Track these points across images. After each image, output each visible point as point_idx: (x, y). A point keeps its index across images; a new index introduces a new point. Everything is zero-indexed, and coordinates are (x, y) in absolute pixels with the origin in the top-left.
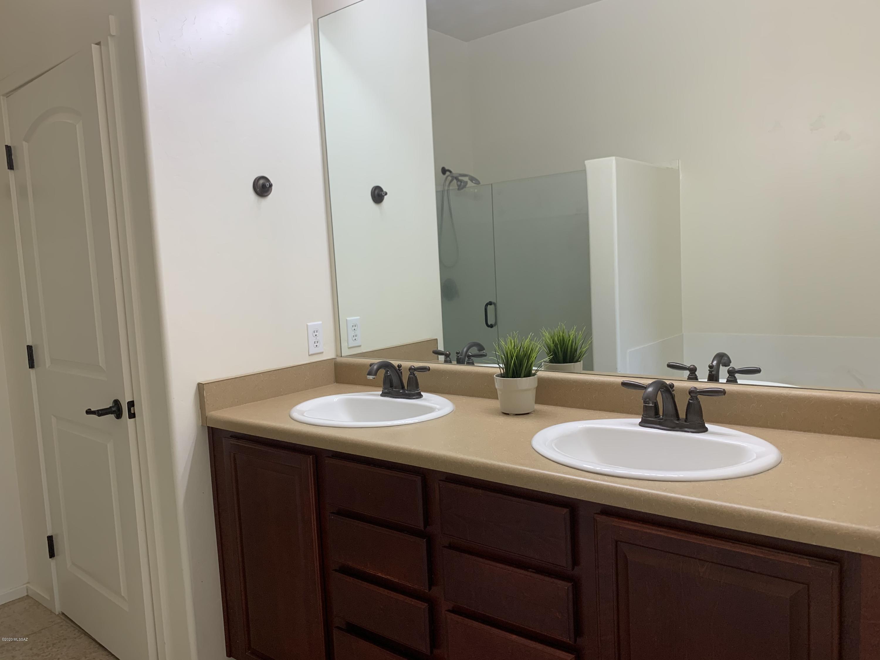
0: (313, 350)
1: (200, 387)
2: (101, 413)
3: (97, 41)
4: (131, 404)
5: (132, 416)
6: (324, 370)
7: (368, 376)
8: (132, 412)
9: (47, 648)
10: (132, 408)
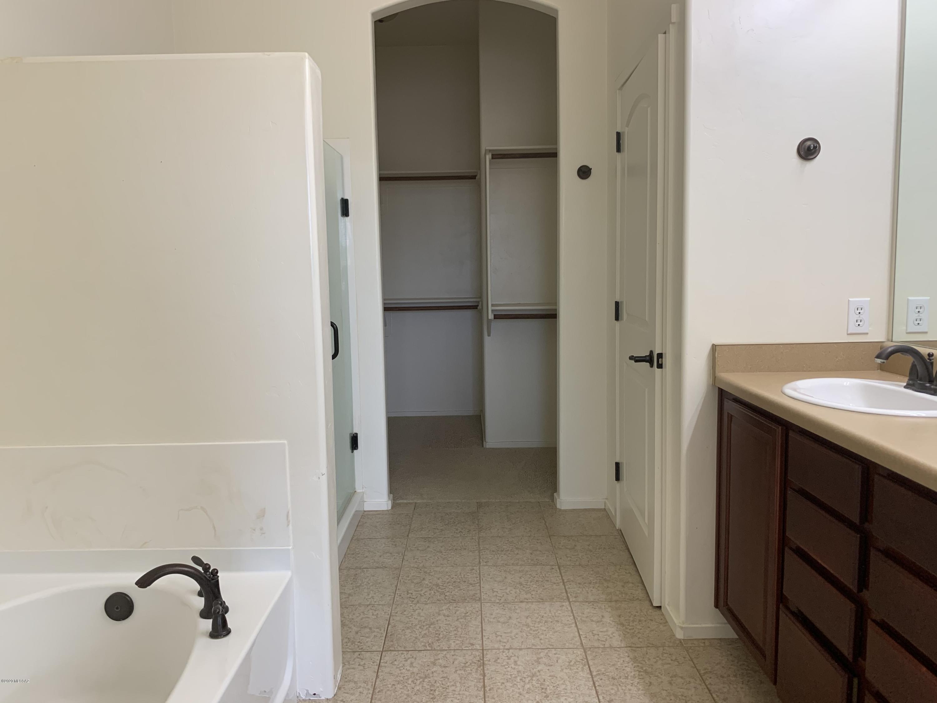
0: (853, 329)
1: (714, 347)
2: (638, 360)
3: (664, 32)
4: (660, 356)
5: (660, 366)
6: (864, 353)
7: (876, 359)
8: (660, 363)
9: (599, 549)
10: (660, 360)
